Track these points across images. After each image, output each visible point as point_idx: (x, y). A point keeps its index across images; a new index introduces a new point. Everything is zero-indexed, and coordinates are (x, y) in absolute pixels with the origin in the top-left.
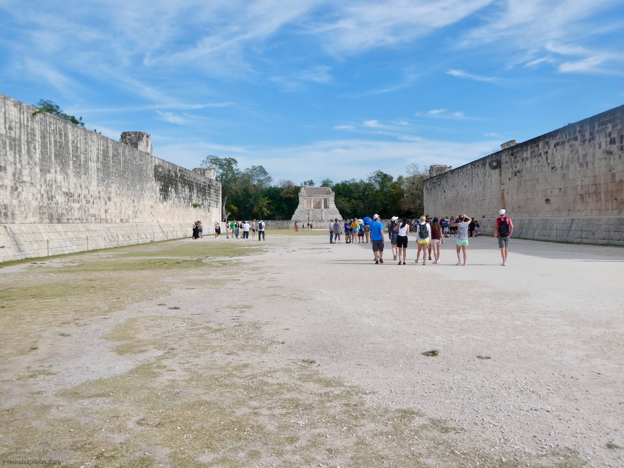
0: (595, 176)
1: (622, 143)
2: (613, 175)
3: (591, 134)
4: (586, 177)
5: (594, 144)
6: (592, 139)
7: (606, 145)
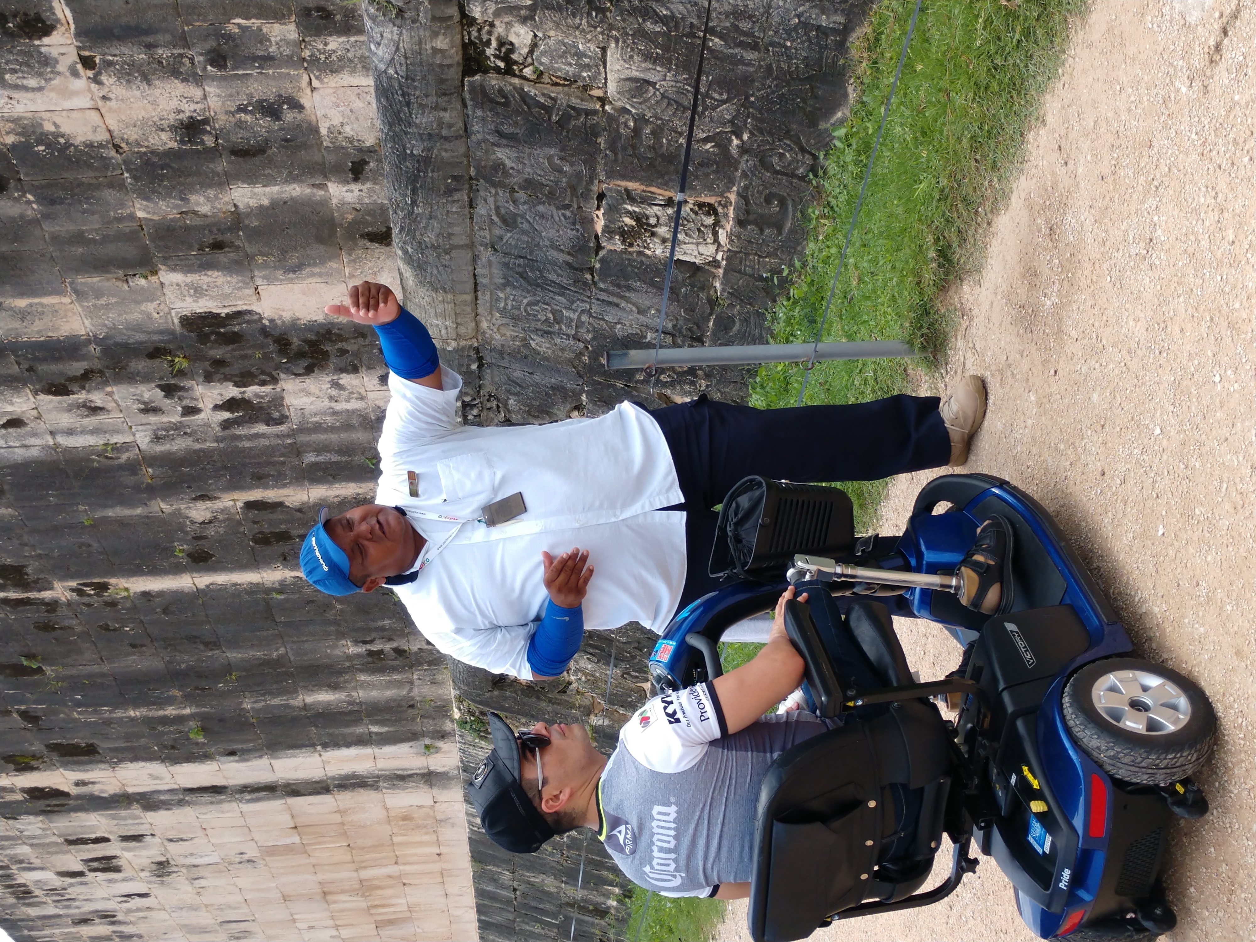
0: (285, 898)
1: (106, 840)
2: (273, 851)
3: (84, 921)
4: (294, 921)
5: (129, 911)
6: (108, 917)
7: (124, 880)
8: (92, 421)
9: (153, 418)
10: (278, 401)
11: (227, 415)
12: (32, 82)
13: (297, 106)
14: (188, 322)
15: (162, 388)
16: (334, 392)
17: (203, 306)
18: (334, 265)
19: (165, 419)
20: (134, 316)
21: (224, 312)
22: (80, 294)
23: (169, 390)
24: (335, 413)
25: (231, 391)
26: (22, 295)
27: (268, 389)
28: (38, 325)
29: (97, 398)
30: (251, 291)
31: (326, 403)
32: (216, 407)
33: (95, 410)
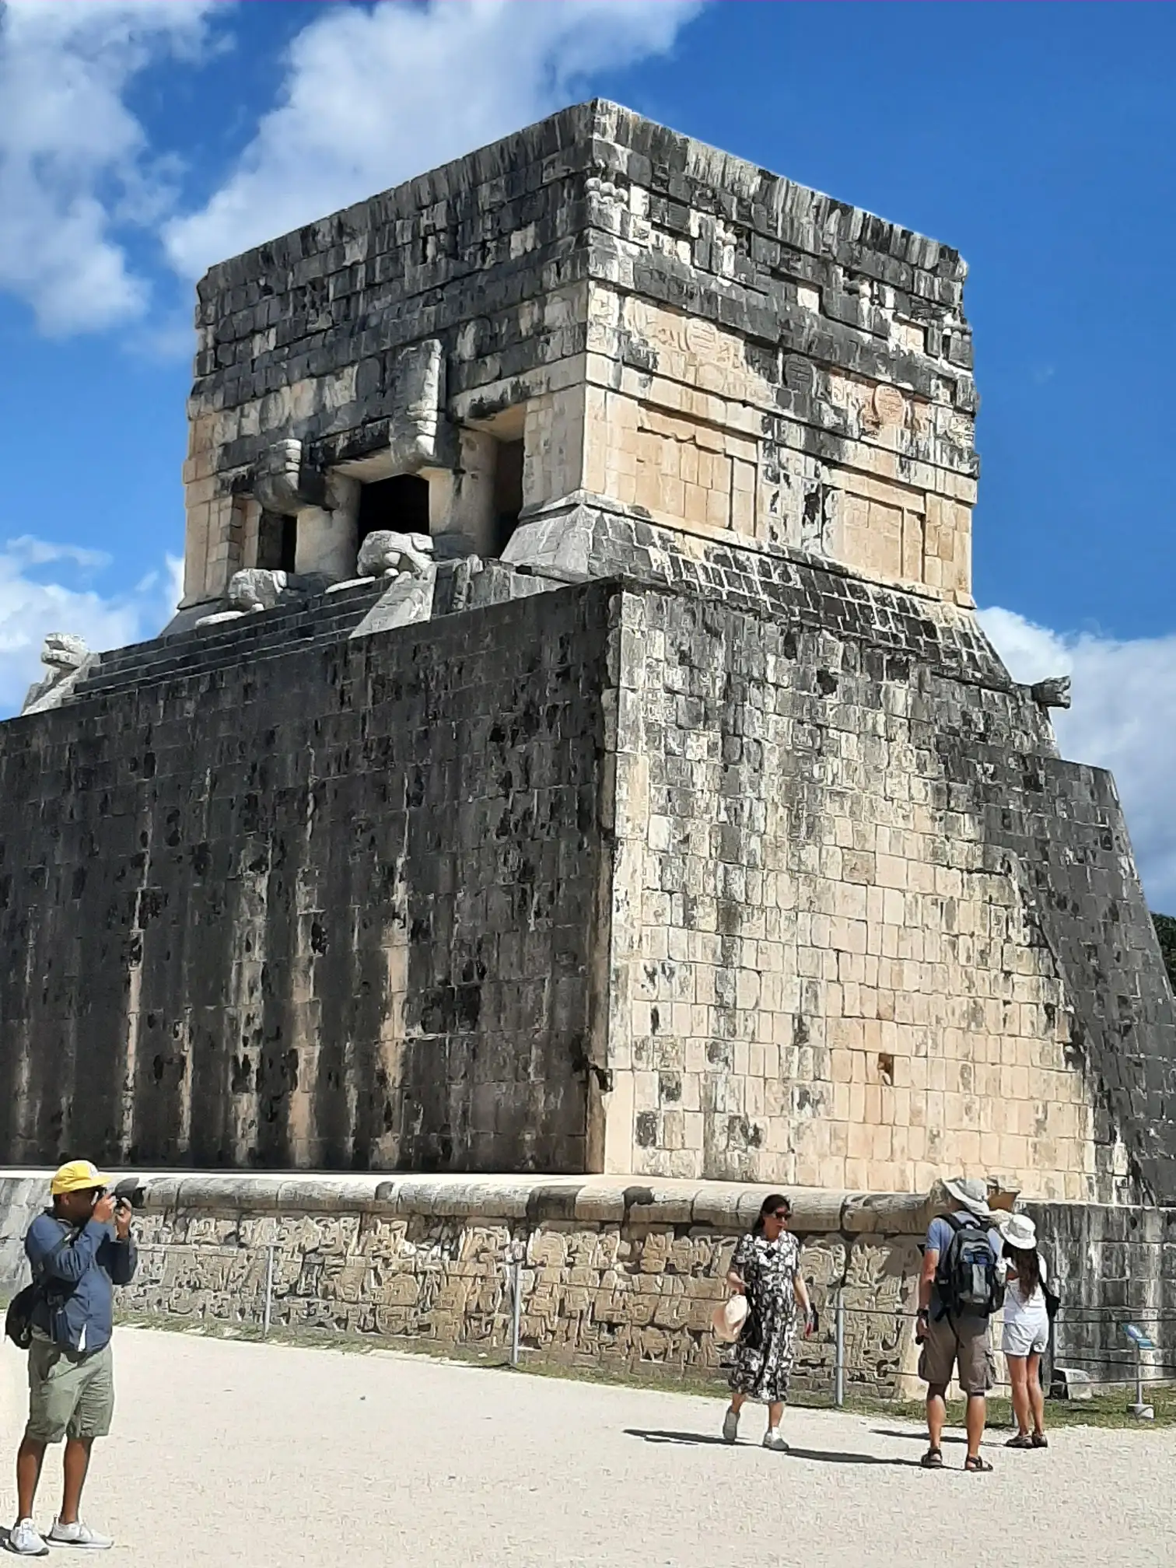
8: (245, 987)
9: (244, 1019)
10: (247, 1090)
11: (241, 1060)
12: (405, 1014)
13: (389, 1129)
14: (294, 1052)
15: (261, 1030)
16: (248, 1122)
17: (302, 1065)
18: (316, 1134)
19: (242, 1026)
20: (300, 1026)
21: (298, 1072)
22: (313, 1004)
23: (258, 1034)
24: (236, 1119)
25: (254, 1066)
26: (315, 974)
27: (254, 1085)
28: (300, 979)
29: (258, 994)
30: (307, 1089)
31: (242, 1117)
32: (246, 1057)
33: (251, 993)
